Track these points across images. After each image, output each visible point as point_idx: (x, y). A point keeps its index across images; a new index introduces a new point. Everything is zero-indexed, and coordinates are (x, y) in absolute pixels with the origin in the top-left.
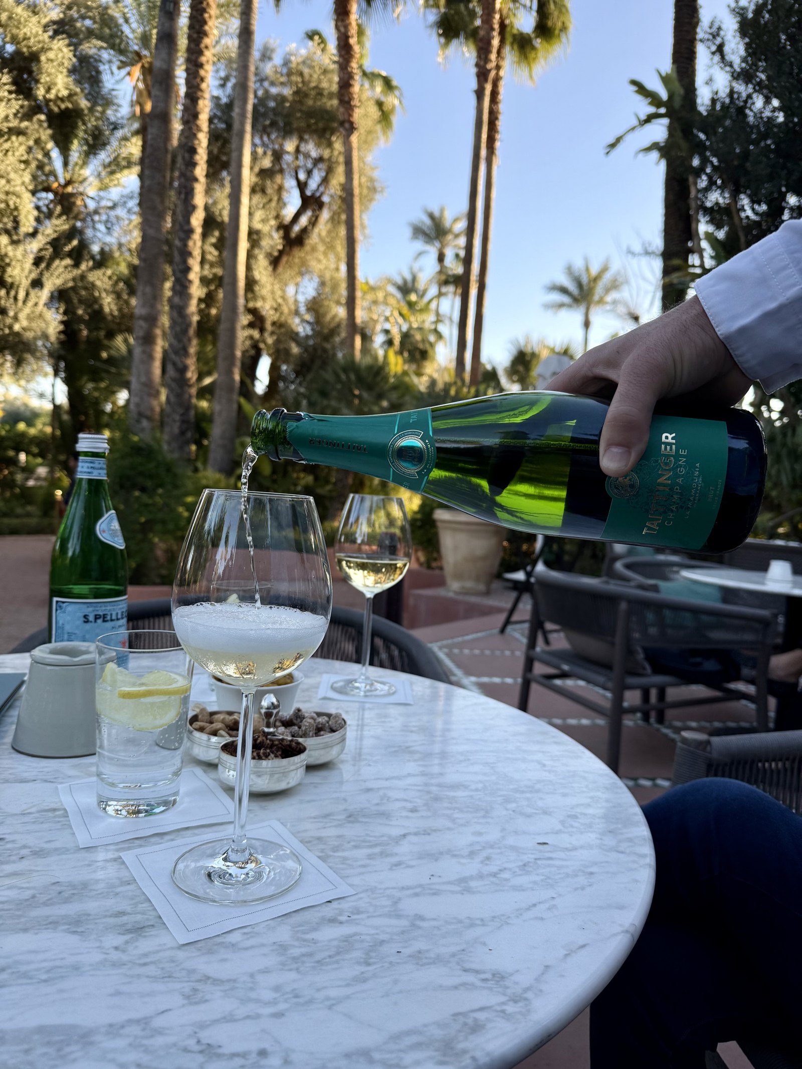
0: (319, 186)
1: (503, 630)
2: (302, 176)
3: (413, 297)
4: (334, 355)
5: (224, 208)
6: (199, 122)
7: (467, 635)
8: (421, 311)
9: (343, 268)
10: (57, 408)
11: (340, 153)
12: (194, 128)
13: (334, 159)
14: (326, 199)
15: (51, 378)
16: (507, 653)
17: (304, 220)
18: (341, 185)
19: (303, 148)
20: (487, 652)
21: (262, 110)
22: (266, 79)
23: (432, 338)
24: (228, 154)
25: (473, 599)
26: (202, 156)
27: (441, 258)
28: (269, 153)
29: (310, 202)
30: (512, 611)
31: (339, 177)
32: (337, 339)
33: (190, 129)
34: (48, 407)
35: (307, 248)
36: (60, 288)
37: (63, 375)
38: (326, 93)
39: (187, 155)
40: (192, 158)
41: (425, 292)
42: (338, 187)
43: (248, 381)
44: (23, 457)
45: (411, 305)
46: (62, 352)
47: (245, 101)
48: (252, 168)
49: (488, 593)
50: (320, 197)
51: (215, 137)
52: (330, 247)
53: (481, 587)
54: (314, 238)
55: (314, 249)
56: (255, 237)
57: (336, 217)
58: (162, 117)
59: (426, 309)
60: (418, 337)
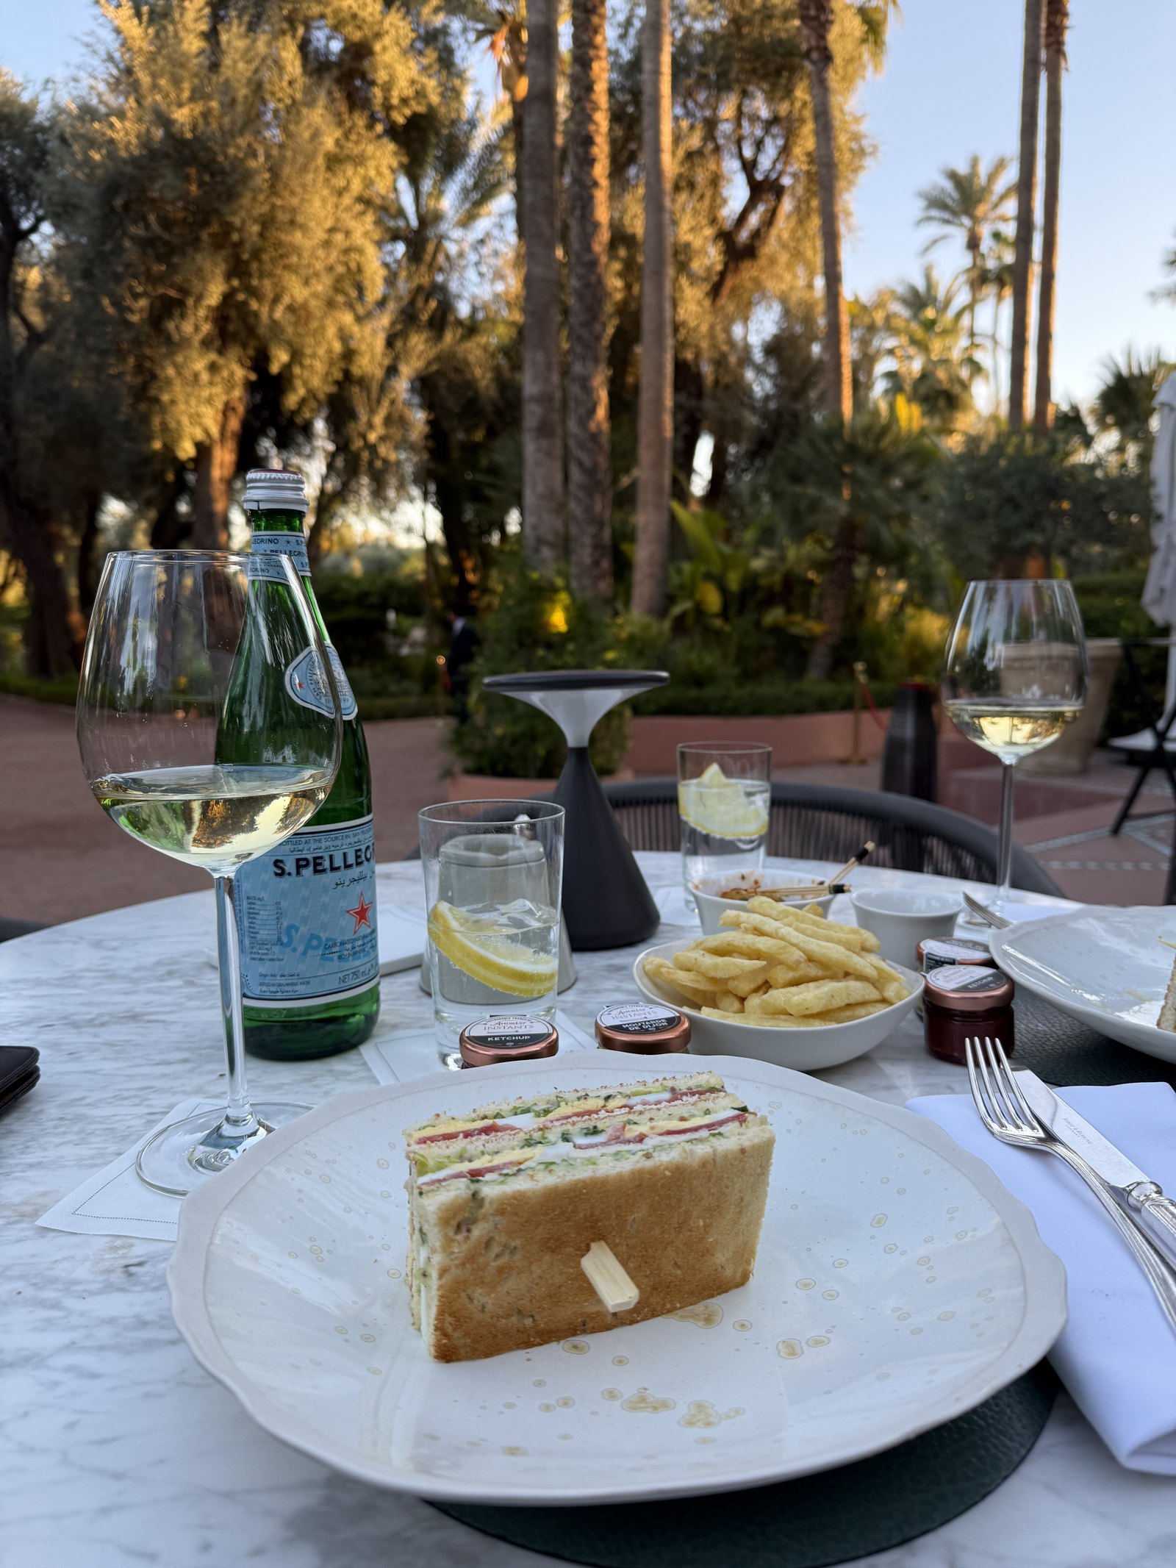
0: (775, 162)
1: (1116, 830)
2: (748, 152)
3: (930, 313)
4: (810, 419)
5: (635, 216)
6: (594, 97)
7: (1055, 838)
8: (945, 332)
9: (820, 283)
10: (430, 547)
11: (805, 104)
12: (588, 106)
13: (796, 113)
14: (786, 181)
15: (419, 504)
16: (1128, 866)
17: (754, 220)
18: (809, 154)
19: (749, 106)
20: (1092, 865)
21: (683, 61)
22: (687, 11)
23: (964, 373)
24: (639, 139)
25: (1059, 783)
26: (601, 150)
27: (973, 244)
28: (699, 126)
29: (763, 189)
30: (1131, 800)
31: (807, 141)
32: (813, 395)
33: (583, 109)
34: (419, 544)
35: (763, 261)
36: (423, 374)
37: (434, 499)
38: (777, 12)
39: (580, 150)
40: (587, 152)
41: (947, 303)
42: (804, 158)
43: (681, 477)
44: (391, 616)
45: (929, 325)
46: (432, 466)
47: (658, 49)
48: (674, 154)
49: (1084, 771)
50: (777, 179)
51: (617, 116)
52: (797, 255)
53: (1073, 763)
54: (770, 246)
55: (773, 261)
56: (682, 257)
57: (803, 206)
58: (542, 96)
59: (951, 331)
60: (941, 374)
